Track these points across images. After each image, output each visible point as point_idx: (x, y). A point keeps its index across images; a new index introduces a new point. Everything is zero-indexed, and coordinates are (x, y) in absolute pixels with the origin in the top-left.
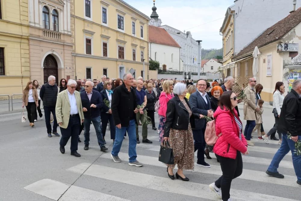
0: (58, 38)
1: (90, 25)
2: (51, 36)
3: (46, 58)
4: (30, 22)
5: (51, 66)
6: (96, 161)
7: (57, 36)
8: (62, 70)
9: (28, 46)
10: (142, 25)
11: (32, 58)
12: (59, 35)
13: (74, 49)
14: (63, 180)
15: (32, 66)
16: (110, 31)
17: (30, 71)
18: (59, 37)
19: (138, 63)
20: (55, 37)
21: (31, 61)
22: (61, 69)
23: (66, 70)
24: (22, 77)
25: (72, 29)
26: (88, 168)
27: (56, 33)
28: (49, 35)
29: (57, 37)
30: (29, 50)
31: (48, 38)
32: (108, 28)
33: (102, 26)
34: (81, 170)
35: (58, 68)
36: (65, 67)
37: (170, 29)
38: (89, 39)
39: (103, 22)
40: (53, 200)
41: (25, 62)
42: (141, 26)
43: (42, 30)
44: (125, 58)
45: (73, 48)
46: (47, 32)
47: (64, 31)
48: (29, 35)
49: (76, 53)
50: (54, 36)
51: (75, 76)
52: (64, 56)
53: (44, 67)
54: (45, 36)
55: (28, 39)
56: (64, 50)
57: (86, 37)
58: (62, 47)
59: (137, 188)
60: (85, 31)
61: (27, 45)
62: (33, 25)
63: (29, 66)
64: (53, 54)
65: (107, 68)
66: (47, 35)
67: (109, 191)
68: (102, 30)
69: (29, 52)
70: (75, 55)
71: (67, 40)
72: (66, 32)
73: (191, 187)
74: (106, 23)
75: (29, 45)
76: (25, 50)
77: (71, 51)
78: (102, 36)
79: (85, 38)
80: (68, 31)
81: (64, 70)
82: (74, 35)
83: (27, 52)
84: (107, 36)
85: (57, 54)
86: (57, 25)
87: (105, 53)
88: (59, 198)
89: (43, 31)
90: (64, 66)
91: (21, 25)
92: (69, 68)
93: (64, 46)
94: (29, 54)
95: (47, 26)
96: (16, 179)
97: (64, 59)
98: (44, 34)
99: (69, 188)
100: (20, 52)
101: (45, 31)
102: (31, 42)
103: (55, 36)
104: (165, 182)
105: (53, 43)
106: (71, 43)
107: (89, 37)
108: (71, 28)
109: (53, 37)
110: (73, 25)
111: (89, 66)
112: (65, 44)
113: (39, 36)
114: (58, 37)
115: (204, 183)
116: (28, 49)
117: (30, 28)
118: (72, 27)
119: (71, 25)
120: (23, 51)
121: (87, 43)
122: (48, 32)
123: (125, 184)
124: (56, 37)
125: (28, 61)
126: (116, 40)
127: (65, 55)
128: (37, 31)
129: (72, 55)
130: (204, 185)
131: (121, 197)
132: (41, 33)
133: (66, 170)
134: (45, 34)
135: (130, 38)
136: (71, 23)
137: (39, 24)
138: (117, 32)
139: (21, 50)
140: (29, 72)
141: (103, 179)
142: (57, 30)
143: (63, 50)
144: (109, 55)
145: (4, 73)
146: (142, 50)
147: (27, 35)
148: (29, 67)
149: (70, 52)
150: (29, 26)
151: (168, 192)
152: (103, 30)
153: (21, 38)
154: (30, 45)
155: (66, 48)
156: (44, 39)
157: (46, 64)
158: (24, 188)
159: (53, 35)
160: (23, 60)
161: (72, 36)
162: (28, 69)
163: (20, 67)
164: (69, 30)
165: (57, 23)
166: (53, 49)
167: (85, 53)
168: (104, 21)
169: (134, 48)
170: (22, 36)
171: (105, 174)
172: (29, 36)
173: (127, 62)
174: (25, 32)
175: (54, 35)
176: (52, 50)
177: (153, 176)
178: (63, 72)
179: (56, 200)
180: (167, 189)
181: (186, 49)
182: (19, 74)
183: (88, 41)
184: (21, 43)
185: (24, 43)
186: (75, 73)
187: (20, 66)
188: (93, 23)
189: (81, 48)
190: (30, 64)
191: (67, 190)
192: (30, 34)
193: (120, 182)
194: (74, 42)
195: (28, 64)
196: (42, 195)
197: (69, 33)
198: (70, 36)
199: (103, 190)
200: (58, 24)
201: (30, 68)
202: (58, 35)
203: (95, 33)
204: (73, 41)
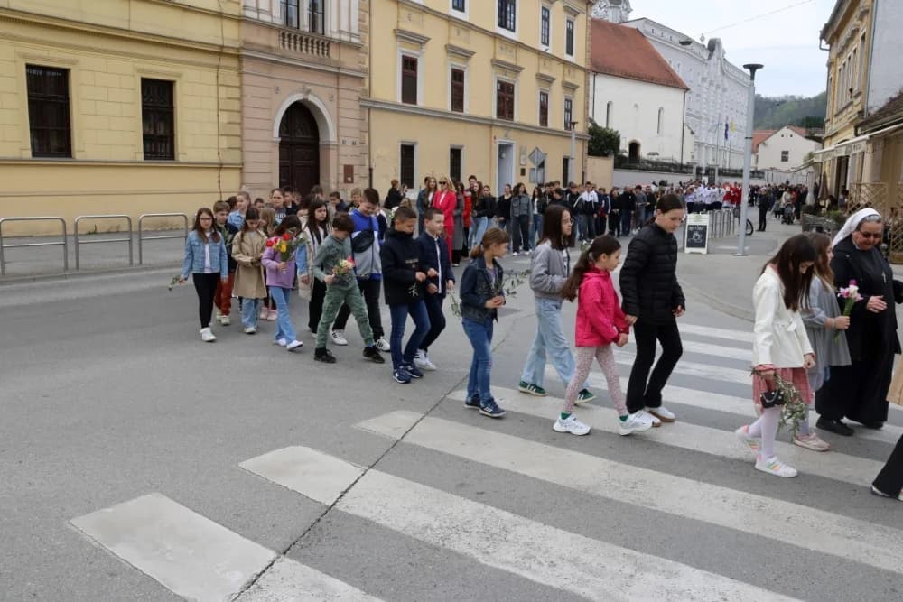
0: (323, 53)
1: (415, 16)
2: (304, 47)
3: (287, 111)
4: (245, 8)
5: (300, 136)
6: (437, 408)
7: (318, 48)
8: (331, 147)
9: (238, 79)
10: (571, 17)
11: (247, 112)
12: (326, 44)
13: (367, 87)
14: (344, 452)
15: (247, 134)
16: (473, 35)
17: (241, 149)
18: (326, 52)
19: (554, 133)
20: (312, 51)
21: (245, 120)
22: (328, 145)
23: (343, 150)
24: (220, 167)
25: (362, 29)
26: (414, 425)
27: (316, 39)
28: (298, 46)
29: (321, 51)
30: (240, 87)
31: (294, 53)
32: (469, 26)
33: (449, 19)
34: (395, 429)
35: (321, 143)
36: (341, 139)
37: (658, 32)
38: (411, 58)
39: (454, 7)
40: (320, 503)
41: (230, 123)
42: (570, 22)
43: (279, 30)
44: (517, 117)
45: (364, 84)
46: (293, 35)
47: (340, 32)
48: (242, 45)
49: (372, 99)
50: (310, 48)
51: (367, 167)
52: (338, 108)
53: (279, 140)
54: (287, 47)
55: (239, 58)
56: (338, 89)
57: (403, 52)
58: (331, 82)
59: (560, 490)
60: (401, 35)
61: (236, 73)
62: (252, 15)
63: (239, 133)
64: (305, 100)
65: (462, 146)
66: (292, 44)
67: (478, 493)
68: (449, 30)
69: (242, 96)
70: (370, 106)
71: (348, 60)
72: (345, 38)
73: (725, 501)
74: (462, 10)
75: (241, 74)
76: (230, 89)
77: (357, 91)
78: (452, 50)
79: (401, 54)
80: (351, 35)
81: (338, 149)
82: (367, 45)
83: (236, 93)
84: (465, 51)
85: (319, 100)
86: (320, 16)
87: (458, 101)
88: (335, 500)
89: (281, 32)
90: (338, 136)
91: (220, 15)
92: (351, 144)
93: (338, 78)
94: (240, 99)
95: (291, 19)
96: (218, 441)
97: (338, 117)
98: (284, 41)
99: (363, 475)
100: (216, 95)
101: (287, 33)
102: (248, 66)
103: (312, 47)
104: (641, 481)
105: (307, 68)
106: (357, 68)
107: (411, 51)
108: (360, 25)
109: (307, 50)
110: (367, 15)
111: (409, 139)
112: (342, 71)
113: (270, 47)
114: (323, 49)
115: (763, 494)
116: (238, 84)
117: (243, 24)
118: (364, 21)
119: (360, 14)
120: (223, 92)
121: (406, 71)
122: (295, 37)
123: (525, 476)
124: (315, 49)
125: (238, 120)
126: (492, 61)
127: (343, 104)
128: (264, 32)
129: (361, 106)
130: (765, 498)
131: (513, 512)
132: (274, 40)
133: (354, 426)
134: (286, 43)
135: (534, 57)
136: (360, 9)
137: (270, 13)
138: (495, 38)
139: (220, 88)
140: (238, 152)
141: (460, 459)
142: (320, 30)
143: (334, 91)
144: (469, 108)
145: (170, 155)
146: (569, 95)
147: (237, 45)
148: (239, 136)
149: (355, 96)
150: (241, 20)
151: (654, 508)
152: (454, 30)
153: (220, 54)
154: (245, 76)
155: (344, 83)
156: (283, 57)
157: (285, 129)
158: (240, 465)
159: (307, 46)
160: (224, 117)
161: (363, 49)
162: (236, 142)
163: (216, 138)
164: (355, 31)
165: (320, 10)
166: (308, 87)
167: (399, 101)
168: (456, 4)
169: (545, 88)
170: (222, 47)
171: (463, 444)
172: (243, 48)
173: (524, 129)
174: (230, 35)
175: (310, 45)
176: (303, 88)
177: (605, 461)
178: (333, 153)
179: (327, 504)
180: (648, 501)
181: (705, 96)
182: (212, 157)
183: (410, 65)
184: (218, 67)
185: (226, 68)
186: (367, 157)
187: (216, 133)
188: (425, 11)
189: (388, 86)
190: (242, 129)
191: (356, 481)
192: (246, 43)
193: (508, 471)
194: (367, 65)
195: (237, 130)
196: (290, 488)
197: (355, 40)
198: (357, 48)
199: (460, 488)
200: (323, 14)
201: (242, 140)
202: (323, 44)
203: (429, 39)
204: (364, 63)
